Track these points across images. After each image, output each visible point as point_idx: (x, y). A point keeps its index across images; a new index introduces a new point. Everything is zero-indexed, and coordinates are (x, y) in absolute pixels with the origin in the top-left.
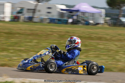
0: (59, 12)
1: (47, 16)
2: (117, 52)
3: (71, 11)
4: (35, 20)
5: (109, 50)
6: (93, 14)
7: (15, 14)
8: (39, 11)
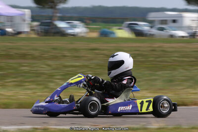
5: (39, 74)
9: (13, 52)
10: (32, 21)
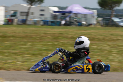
0: (52, 14)
1: (40, 18)
2: (110, 52)
3: (64, 13)
4: (28, 22)
5: (103, 51)
6: (85, 16)
7: (9, 18)
8: (32, 14)
10: (98, 17)
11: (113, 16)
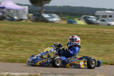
5: (32, 44)
9: (18, 30)
10: (29, 13)
11: (43, 12)
